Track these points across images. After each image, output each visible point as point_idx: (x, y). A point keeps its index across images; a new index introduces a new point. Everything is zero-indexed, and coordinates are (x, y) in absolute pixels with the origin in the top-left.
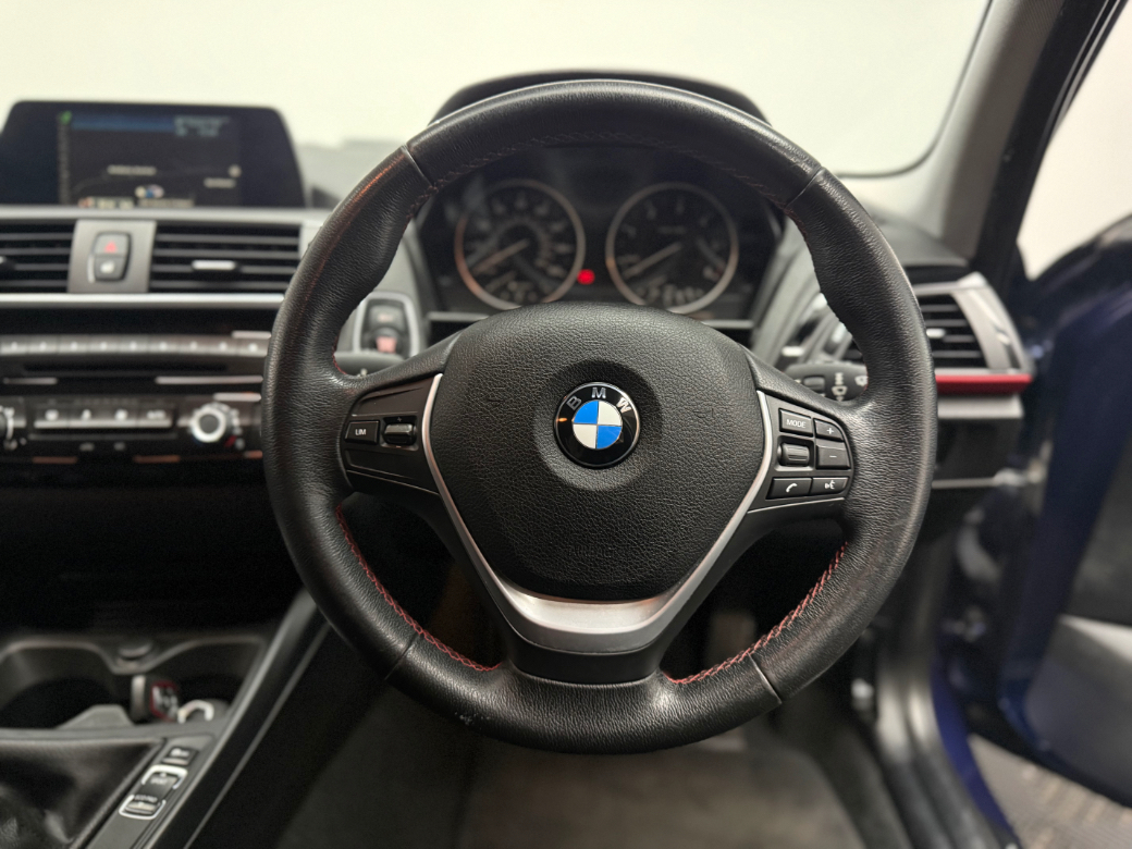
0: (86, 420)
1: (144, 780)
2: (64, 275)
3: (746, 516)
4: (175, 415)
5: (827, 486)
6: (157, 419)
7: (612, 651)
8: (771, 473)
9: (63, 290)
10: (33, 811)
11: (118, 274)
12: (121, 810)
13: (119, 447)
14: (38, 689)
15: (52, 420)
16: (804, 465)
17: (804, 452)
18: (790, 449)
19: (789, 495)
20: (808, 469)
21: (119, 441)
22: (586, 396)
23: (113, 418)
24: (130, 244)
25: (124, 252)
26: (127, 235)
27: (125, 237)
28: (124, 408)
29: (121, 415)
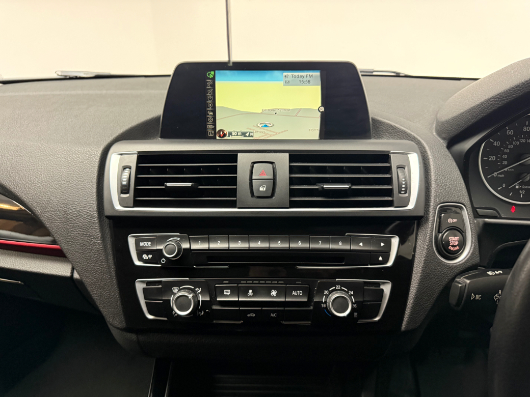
0: (250, 297)
4: (310, 294)
6: (298, 296)
11: (270, 195)
13: (273, 315)
15: (227, 296)
21: (273, 311)
23: (269, 295)
24: (274, 170)
25: (271, 177)
26: (272, 163)
27: (270, 165)
28: (275, 288)
29: (274, 293)
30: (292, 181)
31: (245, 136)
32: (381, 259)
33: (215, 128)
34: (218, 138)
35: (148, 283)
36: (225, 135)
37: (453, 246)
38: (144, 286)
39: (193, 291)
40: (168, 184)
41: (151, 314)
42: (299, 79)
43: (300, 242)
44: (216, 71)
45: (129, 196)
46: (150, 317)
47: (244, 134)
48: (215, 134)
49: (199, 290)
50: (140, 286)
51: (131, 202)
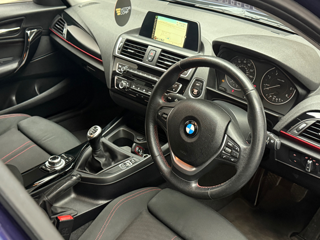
0: (138, 89)
1: (126, 162)
2: (143, 57)
3: (214, 159)
5: (232, 160)
6: (150, 93)
7: (185, 173)
8: (221, 152)
9: (141, 61)
10: (111, 160)
11: (151, 61)
12: (120, 165)
13: (142, 97)
14: (123, 138)
15: (133, 87)
16: (229, 153)
17: (230, 150)
18: (227, 149)
19: (223, 158)
20: (229, 155)
21: (143, 96)
22: (190, 123)
23: (143, 91)
24: (155, 53)
25: (153, 55)
26: (156, 51)
27: (155, 52)
28: (145, 89)
29: (144, 90)
30: (159, 58)
31: (162, 40)
32: (174, 90)
33: (154, 36)
34: (154, 39)
35: (118, 78)
36: (156, 39)
37: (195, 93)
38: (117, 78)
39: (126, 83)
40: (128, 50)
41: (116, 87)
42: (181, 24)
43: (155, 78)
44: (159, 16)
45: (120, 51)
46: (116, 88)
47: (161, 40)
48: (154, 37)
49: (128, 83)
50: (116, 78)
51: (120, 53)
